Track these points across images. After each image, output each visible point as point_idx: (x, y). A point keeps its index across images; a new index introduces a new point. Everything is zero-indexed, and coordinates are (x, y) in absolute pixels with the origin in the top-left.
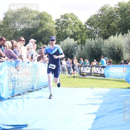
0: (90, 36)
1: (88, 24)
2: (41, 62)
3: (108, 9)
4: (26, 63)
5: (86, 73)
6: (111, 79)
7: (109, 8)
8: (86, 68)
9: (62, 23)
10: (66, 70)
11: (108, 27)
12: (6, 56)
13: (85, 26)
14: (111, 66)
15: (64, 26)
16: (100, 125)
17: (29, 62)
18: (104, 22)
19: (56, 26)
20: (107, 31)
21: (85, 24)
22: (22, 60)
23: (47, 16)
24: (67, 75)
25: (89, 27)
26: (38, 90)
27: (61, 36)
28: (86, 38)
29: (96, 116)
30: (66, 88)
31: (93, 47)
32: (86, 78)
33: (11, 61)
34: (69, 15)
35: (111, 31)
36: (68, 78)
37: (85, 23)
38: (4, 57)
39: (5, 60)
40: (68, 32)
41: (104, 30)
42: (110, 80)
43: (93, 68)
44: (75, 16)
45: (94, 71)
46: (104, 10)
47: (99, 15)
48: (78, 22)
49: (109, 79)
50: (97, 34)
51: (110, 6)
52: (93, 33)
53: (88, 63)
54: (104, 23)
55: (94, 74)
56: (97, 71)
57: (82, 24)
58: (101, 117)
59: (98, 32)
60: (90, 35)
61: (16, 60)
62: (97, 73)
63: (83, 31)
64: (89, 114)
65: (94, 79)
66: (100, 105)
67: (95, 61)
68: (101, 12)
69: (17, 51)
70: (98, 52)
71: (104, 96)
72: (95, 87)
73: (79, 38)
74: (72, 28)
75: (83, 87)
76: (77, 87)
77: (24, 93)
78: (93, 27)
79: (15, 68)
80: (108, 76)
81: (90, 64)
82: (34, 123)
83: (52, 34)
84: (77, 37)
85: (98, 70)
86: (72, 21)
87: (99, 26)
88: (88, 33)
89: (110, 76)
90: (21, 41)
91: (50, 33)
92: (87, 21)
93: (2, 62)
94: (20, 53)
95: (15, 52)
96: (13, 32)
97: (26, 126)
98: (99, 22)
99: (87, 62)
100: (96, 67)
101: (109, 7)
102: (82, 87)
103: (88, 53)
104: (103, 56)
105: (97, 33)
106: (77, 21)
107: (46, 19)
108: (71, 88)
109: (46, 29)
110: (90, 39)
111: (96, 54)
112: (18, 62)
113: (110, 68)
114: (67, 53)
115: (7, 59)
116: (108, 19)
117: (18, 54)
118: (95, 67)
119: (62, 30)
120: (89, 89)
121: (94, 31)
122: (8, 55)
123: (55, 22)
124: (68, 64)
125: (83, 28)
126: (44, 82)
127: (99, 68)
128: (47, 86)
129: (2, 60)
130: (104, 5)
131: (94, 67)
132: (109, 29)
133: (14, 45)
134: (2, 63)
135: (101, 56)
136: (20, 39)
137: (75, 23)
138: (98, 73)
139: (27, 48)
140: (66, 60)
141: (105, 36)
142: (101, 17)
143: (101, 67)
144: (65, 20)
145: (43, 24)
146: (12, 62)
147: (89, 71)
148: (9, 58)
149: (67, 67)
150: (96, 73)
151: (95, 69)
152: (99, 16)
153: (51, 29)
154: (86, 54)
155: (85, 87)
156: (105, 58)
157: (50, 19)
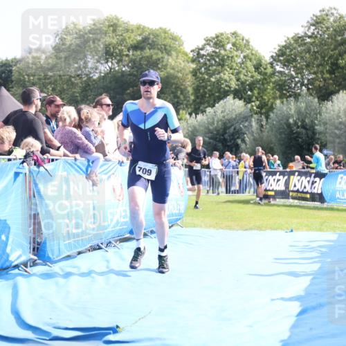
0: (284, 92)
1: (280, 61)
3: (332, 19)
4: (114, 165)
5: (273, 190)
6: (340, 208)
7: (336, 17)
8: (274, 177)
9: (208, 58)
10: (219, 183)
11: (334, 68)
12: (62, 147)
13: (272, 67)
14: (341, 173)
15: (214, 67)
16: (311, 329)
17: (123, 162)
18: (323, 54)
19: (193, 66)
20: (331, 79)
21: (272, 60)
22: (105, 155)
23: (170, 41)
24: (224, 196)
25: (282, 70)
26: (147, 235)
27: (206, 93)
28: (275, 98)
29: (301, 306)
30: (221, 230)
31: (291, 121)
32: (273, 205)
33: (76, 159)
34: (228, 38)
35: (341, 80)
36: (225, 205)
37: (272, 57)
38: (58, 149)
39: (61, 157)
40: (226, 81)
41: (322, 76)
42: (338, 210)
43: (292, 177)
44: (243, 40)
45: (295, 186)
46: (320, 23)
47: (309, 37)
48: (252, 54)
49: (335, 207)
50: (304, 88)
51: (337, 13)
52: (293, 85)
53: (279, 165)
54: (323, 57)
55: (295, 194)
56: (303, 187)
57: (263, 61)
58: (314, 308)
59: (306, 82)
60: (286, 90)
61: (89, 157)
62: (303, 192)
63: (266, 78)
64: (282, 299)
65: (296, 208)
66: (311, 277)
67: (297, 160)
68: (313, 28)
69: (91, 133)
70: (307, 134)
71: (322, 253)
72: (297, 229)
73: (257, 98)
74: (236, 71)
75: (266, 228)
76: (251, 229)
77: (110, 242)
78: (292, 69)
79: (84, 176)
80: (334, 199)
81: (285, 166)
82: (136, 322)
83: (182, 87)
84: (249, 95)
85: (305, 182)
86: (235, 53)
87: (308, 66)
88: (279, 85)
89: (338, 198)
90: (101, 105)
91: (177, 84)
92: (276, 51)
93: (53, 160)
94: (100, 137)
95: (88, 136)
96: (81, 83)
97: (115, 330)
98: (307, 55)
99: (275, 162)
100: (301, 174)
101: (335, 15)
102: (263, 228)
103: (279, 137)
104: (318, 146)
105: (302, 84)
106: (250, 51)
107: (167, 47)
108: (234, 229)
109: (167, 73)
110: (285, 100)
111: (300, 140)
112: (93, 162)
113: (337, 179)
114: (222, 137)
115: (64, 152)
116: (332, 47)
117: (94, 141)
118: (298, 175)
119: (211, 76)
120: (281, 233)
121: (294, 78)
122: (67, 143)
123: (191, 55)
124: (226, 167)
125: (266, 71)
127: (308, 179)
129: (51, 155)
130: (320, 11)
131: (294, 175)
132: (334, 74)
133: (83, 117)
134: (51, 163)
135: (313, 145)
136: (98, 101)
137: (245, 57)
138: (305, 190)
139: (117, 125)
140: (221, 157)
141: (324, 91)
142: (315, 42)
143: (313, 175)
144: (217, 51)
145: (159, 60)
146: (78, 163)
147: (281, 187)
148: (70, 152)
149: (223, 176)
150: (301, 190)
151: (299, 181)
152: (308, 40)
153: (180, 75)
154: (273, 140)
155: (272, 229)
156: (325, 152)
157: (177, 47)
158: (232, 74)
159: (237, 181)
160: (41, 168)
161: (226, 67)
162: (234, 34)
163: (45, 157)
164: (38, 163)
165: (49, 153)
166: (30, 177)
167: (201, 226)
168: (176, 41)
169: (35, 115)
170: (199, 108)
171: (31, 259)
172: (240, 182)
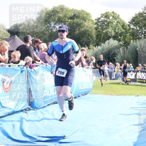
0: (134, 37)
1: (133, 24)
2: (80, 66)
5: (129, 79)
8: (130, 73)
9: (102, 23)
10: (107, 75)
12: (41, 60)
13: (129, 25)
15: (105, 26)
19: (96, 26)
21: (129, 23)
23: (86, 15)
24: (109, 81)
25: (133, 27)
26: (77, 98)
27: (101, 38)
28: (130, 39)
30: (108, 96)
31: (138, 49)
32: (130, 85)
33: (47, 66)
34: (111, 14)
36: (109, 85)
37: (129, 22)
38: (39, 61)
39: (40, 64)
40: (110, 32)
43: (138, 73)
44: (117, 15)
45: (139, 77)
47: (145, 13)
48: (121, 21)
50: (143, 35)
52: (138, 34)
53: (132, 68)
55: (139, 80)
56: (142, 77)
57: (125, 24)
59: (143, 32)
62: (142, 79)
63: (127, 31)
64: (134, 125)
65: (139, 86)
72: (140, 95)
73: (123, 40)
74: (114, 28)
75: (127, 95)
76: (121, 95)
78: (138, 27)
79: (50, 72)
81: (135, 68)
82: (72, 134)
83: (91, 35)
84: (120, 38)
85: (143, 75)
86: (113, 21)
87: (144, 26)
88: (132, 34)
91: (89, 34)
92: (131, 19)
93: (37, 66)
96: (49, 33)
97: (63, 137)
98: (144, 22)
99: (130, 66)
100: (141, 72)
103: (132, 56)
105: (142, 34)
106: (119, 20)
107: (84, 18)
108: (113, 95)
109: (85, 29)
110: (135, 40)
111: (141, 57)
112: (54, 67)
114: (108, 56)
115: (42, 63)
119: (103, 30)
120: (133, 97)
122: (43, 59)
123: (95, 21)
125: (126, 28)
126: (82, 89)
127: (145, 74)
128: (86, 93)
129: (36, 64)
137: (117, 22)
138: (143, 79)
144: (106, 19)
145: (81, 23)
146: (47, 67)
147: (133, 77)
148: (44, 62)
150: (141, 79)
151: (141, 74)
152: (145, 15)
153: (90, 30)
154: (130, 57)
155: (129, 95)
157: (89, 18)
158: (112, 29)
159: (114, 75)
160: (32, 69)
161: (110, 26)
162: (113, 12)
163: (34, 64)
164: (31, 67)
165: (35, 63)
166: (27, 73)
167: (99, 94)
168: (89, 15)
169: (30, 47)
170: (98, 43)
171: (28, 108)
172: (116, 75)
